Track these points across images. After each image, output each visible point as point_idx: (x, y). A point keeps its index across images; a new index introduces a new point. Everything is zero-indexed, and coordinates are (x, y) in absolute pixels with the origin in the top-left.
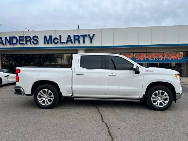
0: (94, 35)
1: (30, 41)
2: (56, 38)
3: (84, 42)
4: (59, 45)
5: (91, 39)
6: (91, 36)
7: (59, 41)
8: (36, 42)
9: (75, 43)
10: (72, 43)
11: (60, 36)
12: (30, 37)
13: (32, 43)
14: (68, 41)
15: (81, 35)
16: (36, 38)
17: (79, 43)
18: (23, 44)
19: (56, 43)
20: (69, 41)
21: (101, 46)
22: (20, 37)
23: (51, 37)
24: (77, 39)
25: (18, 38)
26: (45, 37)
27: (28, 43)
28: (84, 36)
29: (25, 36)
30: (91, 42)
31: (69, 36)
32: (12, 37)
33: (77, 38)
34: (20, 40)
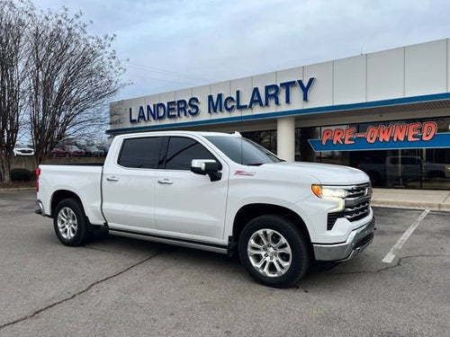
0: (311, 80)
1: (184, 109)
2: (230, 99)
3: (288, 101)
4: (236, 113)
5: (305, 90)
6: (305, 84)
7: (235, 104)
8: (194, 111)
9: (267, 104)
10: (261, 105)
11: (238, 92)
12: (184, 101)
13: (188, 114)
14: (253, 102)
15: (282, 85)
16: (195, 104)
17: (277, 103)
18: (174, 116)
19: (229, 110)
20: (256, 101)
21: (331, 105)
22: (169, 103)
23: (220, 96)
24: (271, 95)
25: (166, 105)
26: (210, 98)
27: (182, 114)
28: (288, 86)
29: (176, 100)
30: (305, 99)
31: (256, 90)
32: (158, 105)
33: (272, 92)
34: (169, 109)
